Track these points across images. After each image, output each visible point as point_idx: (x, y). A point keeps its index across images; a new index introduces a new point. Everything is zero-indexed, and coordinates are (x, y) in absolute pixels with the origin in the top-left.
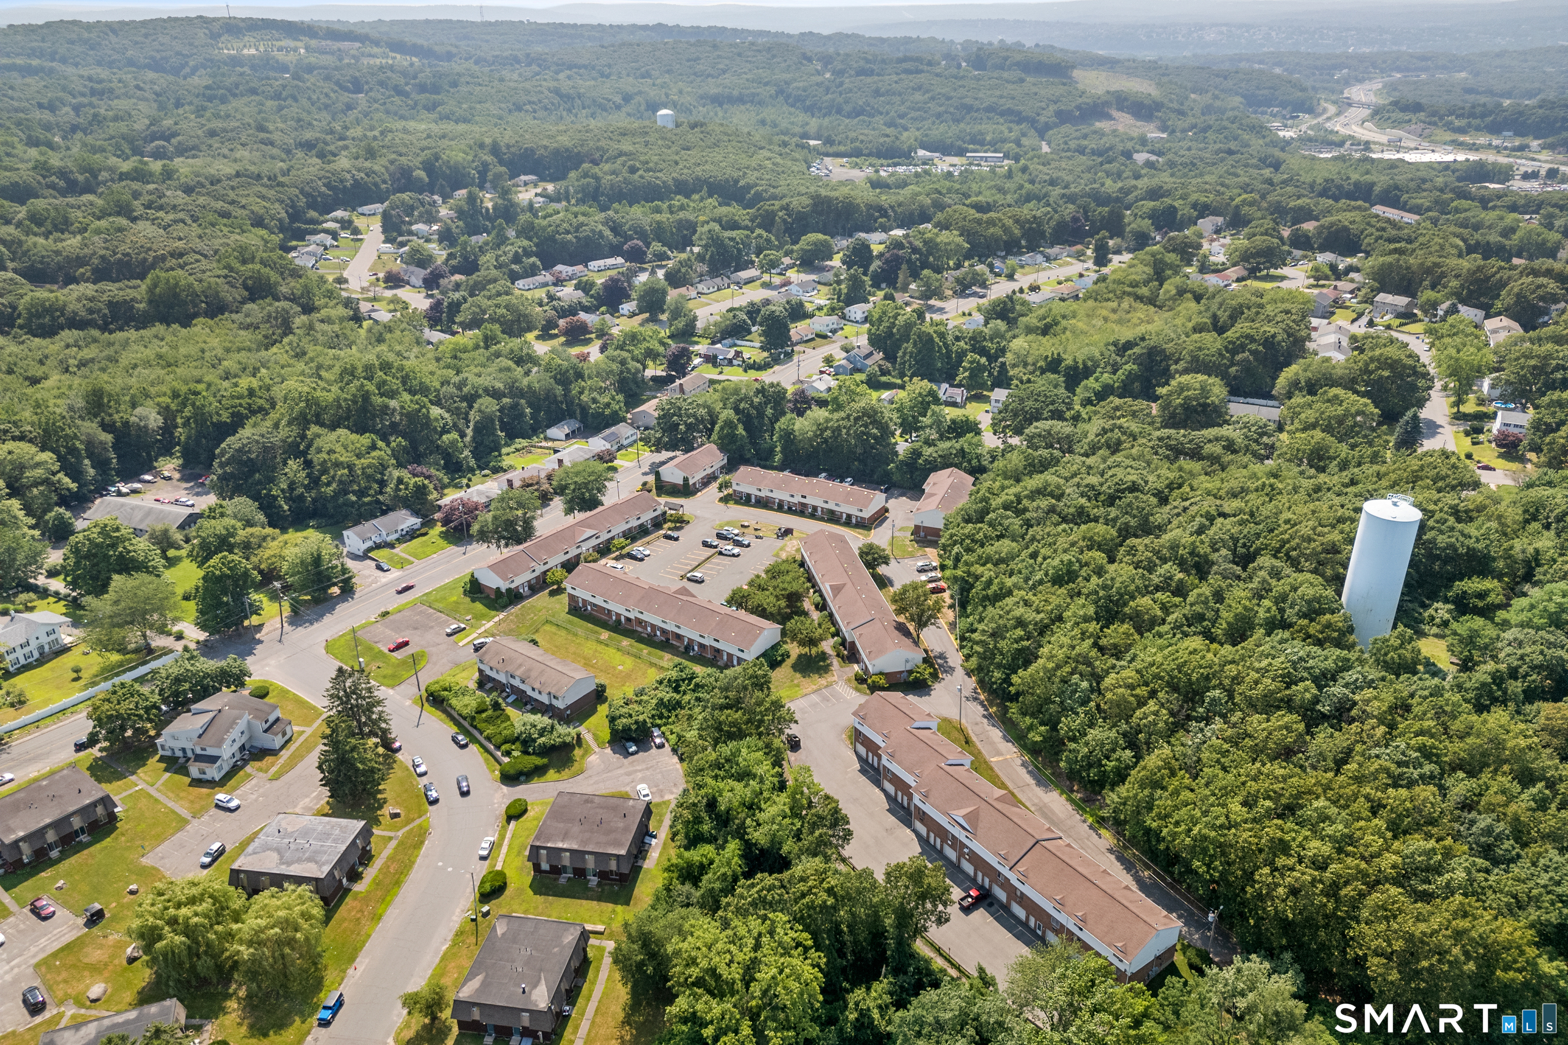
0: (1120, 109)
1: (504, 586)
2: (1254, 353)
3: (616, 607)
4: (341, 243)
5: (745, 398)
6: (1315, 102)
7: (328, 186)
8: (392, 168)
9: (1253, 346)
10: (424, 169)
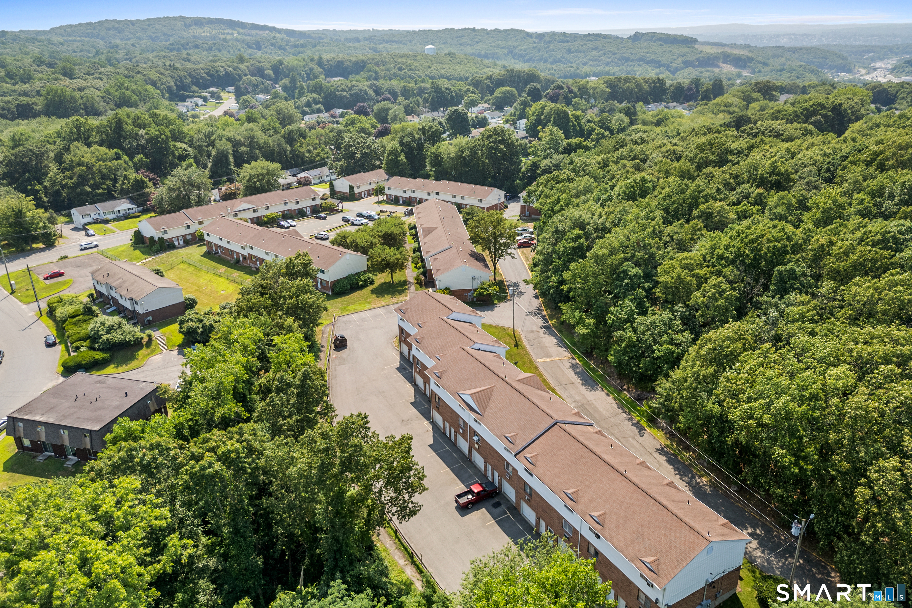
0: (725, 62)
1: (157, 235)
2: (824, 116)
3: (235, 247)
4: (209, 104)
5: (411, 135)
6: (852, 66)
7: (208, 74)
8: (252, 68)
9: (824, 112)
10: (273, 70)
